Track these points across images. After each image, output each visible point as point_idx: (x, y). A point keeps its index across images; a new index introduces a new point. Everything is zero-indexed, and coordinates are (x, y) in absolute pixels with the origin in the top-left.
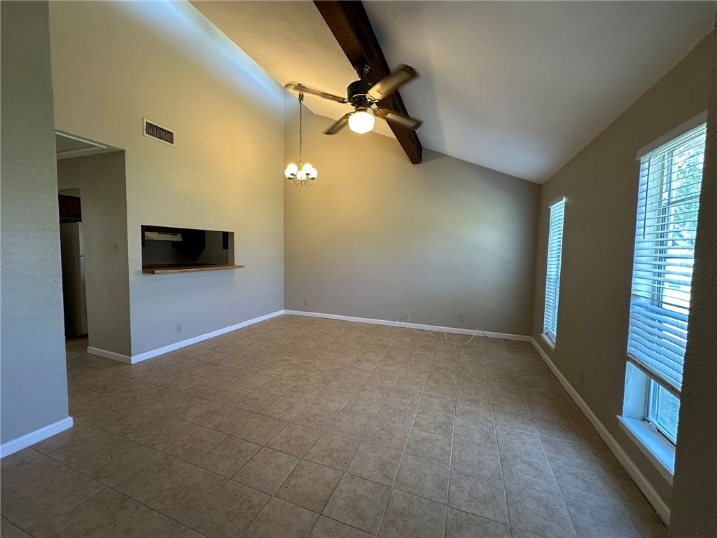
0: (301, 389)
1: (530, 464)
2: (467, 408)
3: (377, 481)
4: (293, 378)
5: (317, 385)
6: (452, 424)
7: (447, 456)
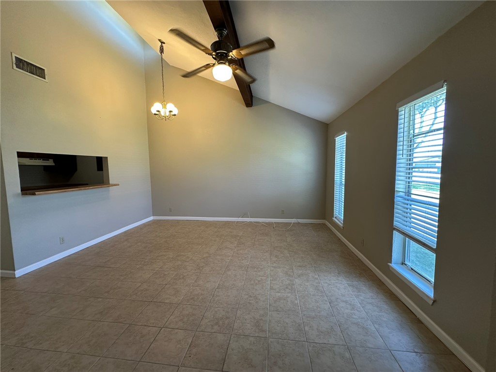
0: (181, 277)
1: (346, 302)
2: (300, 272)
3: (256, 335)
4: (173, 269)
5: (194, 271)
6: (293, 284)
7: (297, 308)
